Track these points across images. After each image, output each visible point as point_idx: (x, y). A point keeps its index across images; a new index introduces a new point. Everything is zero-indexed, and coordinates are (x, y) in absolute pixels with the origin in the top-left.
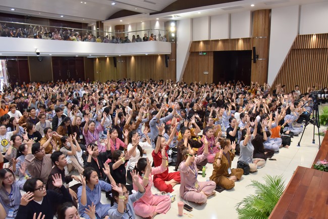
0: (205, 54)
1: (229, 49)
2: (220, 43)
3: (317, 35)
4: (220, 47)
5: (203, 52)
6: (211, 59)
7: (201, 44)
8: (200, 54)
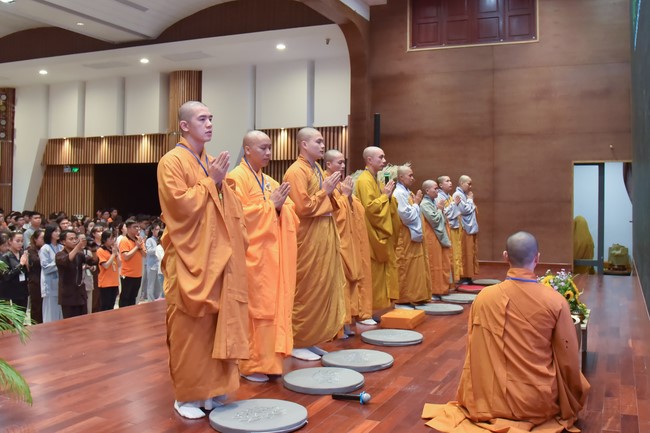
0: (76, 170)
1: (123, 160)
2: (104, 146)
3: (288, 130)
4: (104, 154)
5: (72, 166)
6: (89, 183)
7: (67, 146)
8: (66, 170)
